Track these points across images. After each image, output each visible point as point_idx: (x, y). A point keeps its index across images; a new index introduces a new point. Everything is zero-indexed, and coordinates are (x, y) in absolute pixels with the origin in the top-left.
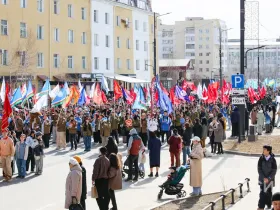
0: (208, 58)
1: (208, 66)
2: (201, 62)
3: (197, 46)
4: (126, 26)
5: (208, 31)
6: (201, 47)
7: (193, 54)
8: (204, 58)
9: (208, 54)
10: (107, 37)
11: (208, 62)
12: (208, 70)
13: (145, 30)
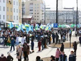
0: (38, 15)
1: (38, 18)
2: (35, 16)
3: (34, 10)
4: (11, 3)
5: (38, 5)
6: (35, 11)
7: (32, 13)
8: (37, 15)
9: (38, 14)
10: (4, 7)
11: (38, 16)
12: (38, 19)
13: (17, 5)
